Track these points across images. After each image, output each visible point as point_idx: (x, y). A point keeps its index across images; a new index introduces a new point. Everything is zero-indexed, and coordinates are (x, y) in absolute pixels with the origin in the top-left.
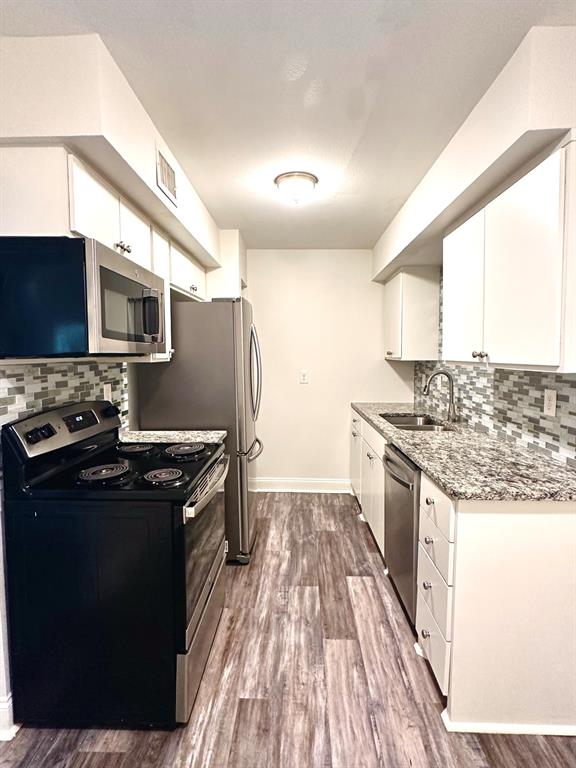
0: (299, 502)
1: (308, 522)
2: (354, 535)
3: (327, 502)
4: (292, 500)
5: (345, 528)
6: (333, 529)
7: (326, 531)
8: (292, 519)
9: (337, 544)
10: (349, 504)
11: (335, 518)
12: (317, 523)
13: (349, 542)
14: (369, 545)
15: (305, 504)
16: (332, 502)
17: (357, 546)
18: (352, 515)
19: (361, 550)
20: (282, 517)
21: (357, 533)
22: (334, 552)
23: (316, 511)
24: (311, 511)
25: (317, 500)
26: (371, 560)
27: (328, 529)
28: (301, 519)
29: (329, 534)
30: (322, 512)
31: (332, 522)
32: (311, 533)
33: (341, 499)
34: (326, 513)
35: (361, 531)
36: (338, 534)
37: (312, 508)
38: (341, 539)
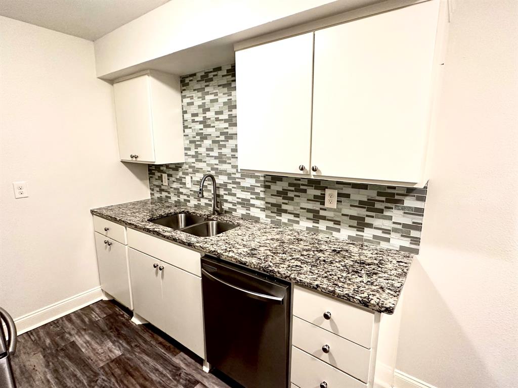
0: (48, 341)
1: (82, 363)
2: (145, 346)
3: (83, 321)
4: (35, 343)
5: (128, 343)
6: (118, 352)
7: (112, 361)
8: (55, 371)
9: (137, 369)
10: (110, 312)
11: (109, 337)
12: (91, 355)
13: (146, 358)
14: (168, 349)
15: (57, 338)
16: (90, 320)
17: (158, 357)
18: (124, 324)
19: (165, 360)
20: (39, 376)
21: (145, 341)
22: (141, 381)
23: (79, 341)
24: (73, 344)
25: (69, 325)
26: (183, 365)
27: (113, 356)
28: (67, 362)
29: (118, 361)
30: (88, 338)
31: (110, 344)
32: (96, 374)
33: (97, 310)
34: (93, 337)
35: (147, 336)
36: (128, 355)
37: (72, 339)
38: (136, 360)
